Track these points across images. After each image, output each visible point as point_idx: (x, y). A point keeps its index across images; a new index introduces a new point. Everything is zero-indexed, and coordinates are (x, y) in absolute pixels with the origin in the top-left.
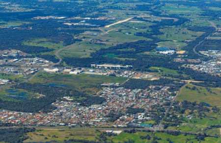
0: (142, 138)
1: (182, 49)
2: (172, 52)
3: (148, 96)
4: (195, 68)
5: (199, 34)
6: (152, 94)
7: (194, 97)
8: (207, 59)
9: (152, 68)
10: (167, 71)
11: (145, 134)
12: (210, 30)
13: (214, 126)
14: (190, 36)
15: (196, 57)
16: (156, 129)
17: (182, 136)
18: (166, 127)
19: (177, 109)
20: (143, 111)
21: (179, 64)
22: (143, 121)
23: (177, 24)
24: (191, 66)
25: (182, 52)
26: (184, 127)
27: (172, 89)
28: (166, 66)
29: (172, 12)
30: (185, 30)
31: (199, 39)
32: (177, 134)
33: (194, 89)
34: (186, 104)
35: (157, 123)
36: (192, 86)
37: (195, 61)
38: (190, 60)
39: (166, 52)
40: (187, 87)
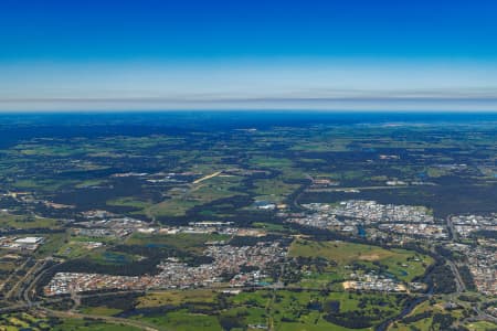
0: (264, 297)
1: (283, 203)
2: (272, 206)
3: (259, 254)
4: (302, 222)
5: (297, 186)
6: (263, 251)
7: (307, 252)
8: (311, 213)
9: (256, 224)
10: (272, 226)
11: (265, 293)
12: (307, 183)
13: (335, 281)
14: (288, 190)
15: (299, 211)
16: (276, 286)
17: (304, 292)
18: (286, 284)
19: (293, 265)
20: (257, 269)
21: (284, 218)
22: (259, 279)
23: (270, 177)
24: (297, 220)
25: (283, 206)
26: (305, 283)
27: (281, 245)
28: (270, 221)
29: (262, 165)
30: (281, 183)
31: (297, 193)
32: (300, 290)
33: (305, 244)
34: (301, 259)
35: (275, 281)
36: (303, 241)
37: (298, 214)
38: (294, 214)
39: (266, 207)
40: (298, 242)
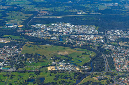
0: (4, 76)
1: (21, 24)
2: (15, 26)
3: (5, 52)
4: (30, 34)
5: (30, 15)
6: (7, 51)
7: (31, 51)
8: (36, 29)
9: (5, 36)
10: (13, 37)
11: (6, 74)
12: (35, 13)
13: (44, 66)
14: (25, 17)
15: (29, 28)
16: (11, 70)
17: (27, 73)
18: (17, 69)
19: (22, 58)
20: (3, 60)
21: (20, 33)
22: (3, 66)
23: (16, 10)
24: (27, 33)
25: (21, 26)
26: (27, 68)
27: (18, 47)
28: (13, 34)
29: (12, 3)
30: (22, 13)
31: (30, 18)
32: (24, 72)
33: (30, 46)
34: (27, 55)
35: (12, 67)
36: (29, 45)
37: (29, 31)
38: (26, 31)
39: (12, 27)
40: (26, 46)
